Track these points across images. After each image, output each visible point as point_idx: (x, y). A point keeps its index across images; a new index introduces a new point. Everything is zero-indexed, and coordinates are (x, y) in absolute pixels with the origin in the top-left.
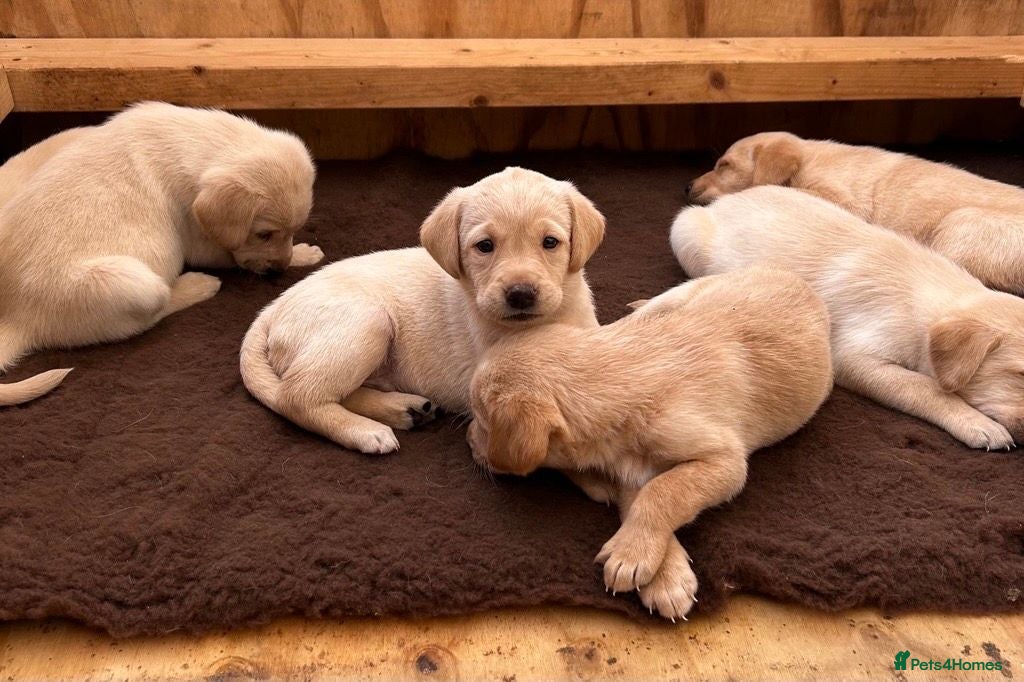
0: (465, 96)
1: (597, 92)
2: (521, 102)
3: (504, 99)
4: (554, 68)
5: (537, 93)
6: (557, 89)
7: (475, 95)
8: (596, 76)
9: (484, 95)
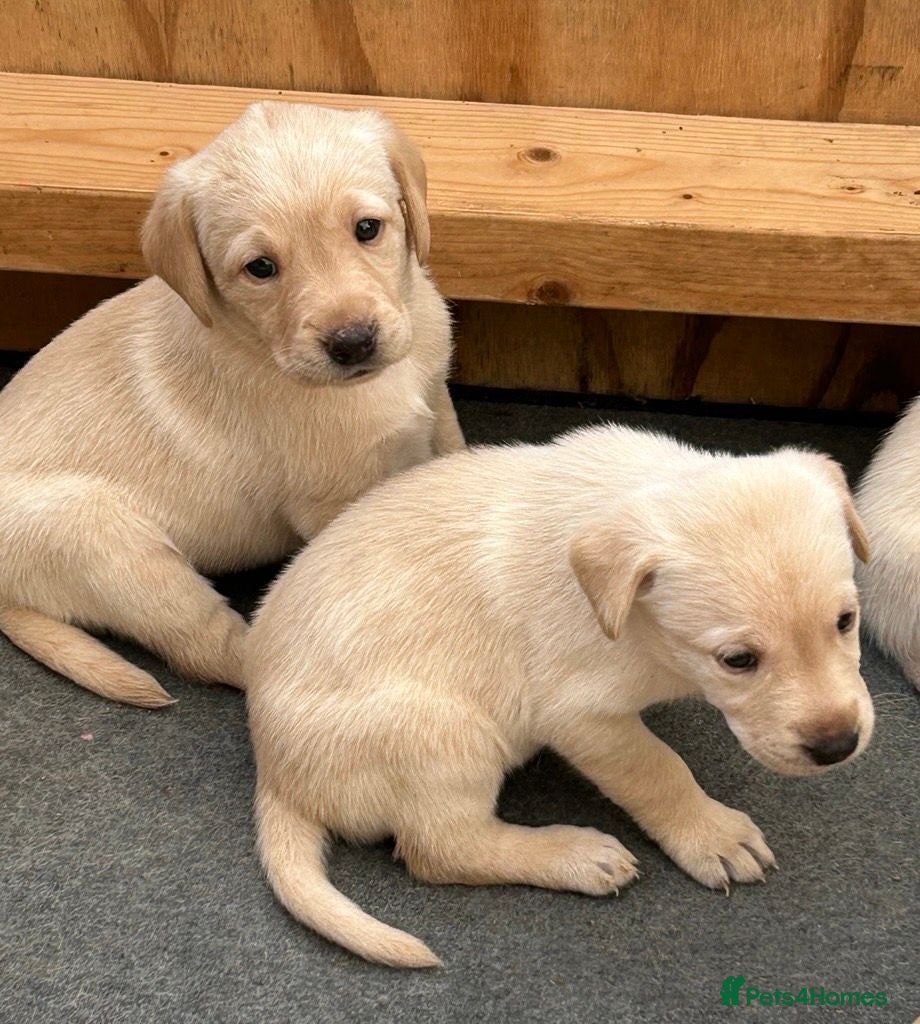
0: (517, 280)
1: (838, 295)
2: (650, 303)
3: (609, 292)
4: (732, 236)
5: (691, 285)
6: (739, 281)
7: (541, 281)
8: (836, 260)
9: (561, 280)
